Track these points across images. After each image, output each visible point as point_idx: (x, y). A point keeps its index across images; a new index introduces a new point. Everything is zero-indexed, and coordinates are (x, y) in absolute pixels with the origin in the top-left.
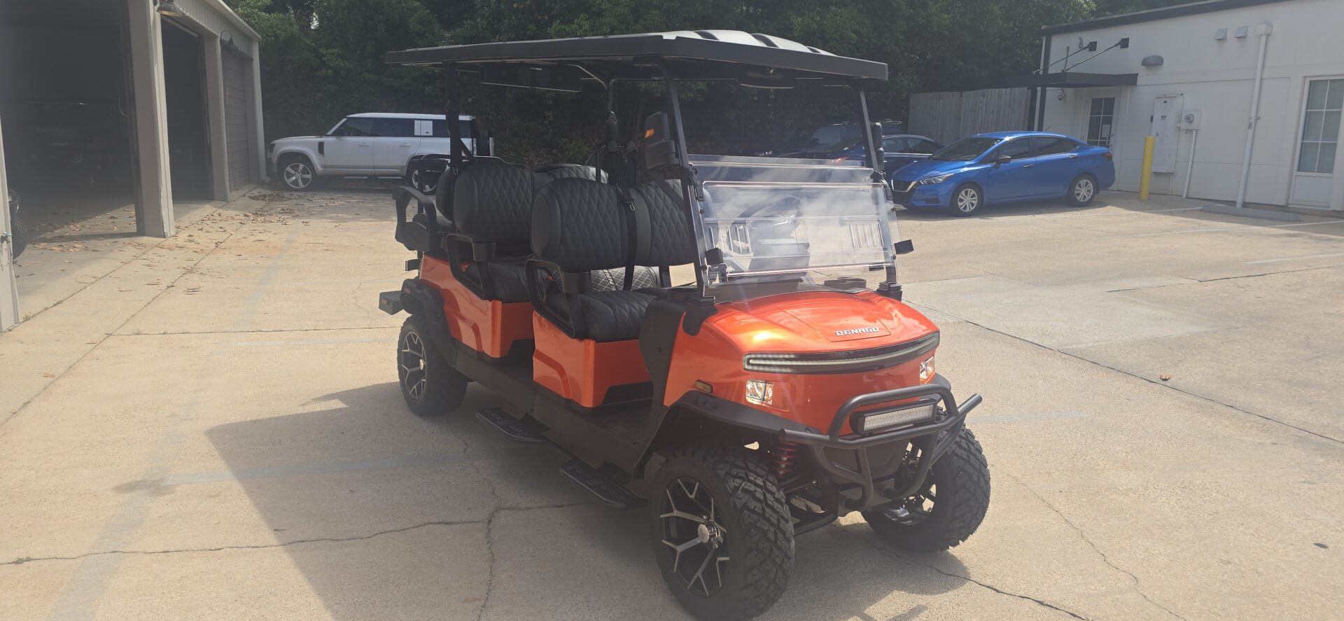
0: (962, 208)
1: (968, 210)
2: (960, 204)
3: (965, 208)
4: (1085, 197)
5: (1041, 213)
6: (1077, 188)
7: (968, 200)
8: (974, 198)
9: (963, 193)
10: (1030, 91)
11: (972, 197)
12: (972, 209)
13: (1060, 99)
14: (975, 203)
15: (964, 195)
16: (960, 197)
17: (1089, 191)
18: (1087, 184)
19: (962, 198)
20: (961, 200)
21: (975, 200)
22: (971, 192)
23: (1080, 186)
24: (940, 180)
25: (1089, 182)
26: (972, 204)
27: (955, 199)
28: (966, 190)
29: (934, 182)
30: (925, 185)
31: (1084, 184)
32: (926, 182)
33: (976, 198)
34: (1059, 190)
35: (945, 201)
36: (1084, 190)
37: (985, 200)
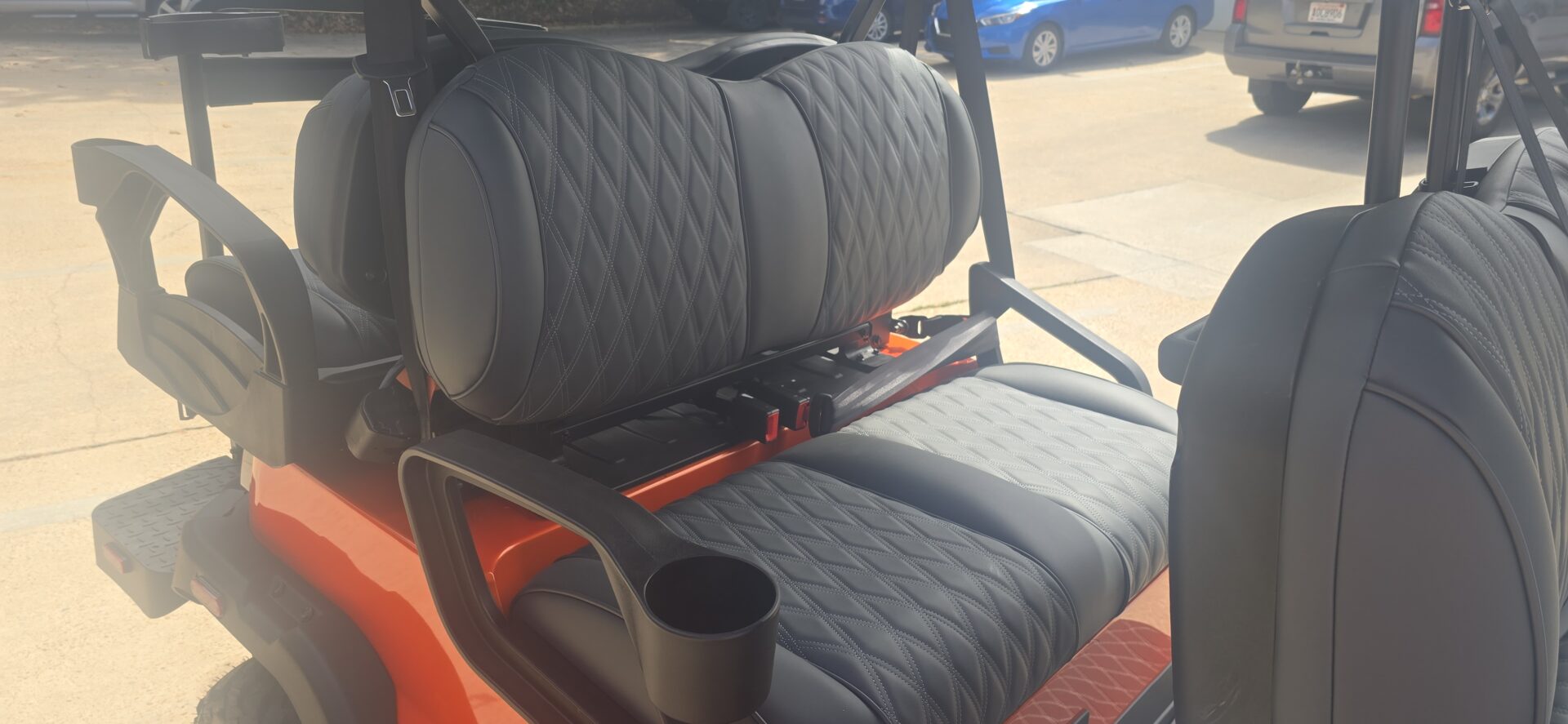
1: (1044, 63)
2: (1035, 54)
3: (1041, 60)
5: (1131, 65)
6: (1173, 27)
7: (1045, 47)
9: (1040, 38)
11: (1050, 43)
14: (1054, 52)
15: (1041, 41)
16: (1036, 43)
17: (1185, 32)
18: (1184, 22)
19: (1038, 45)
20: (1037, 49)
21: (1053, 48)
22: (1049, 35)
23: (1176, 25)
24: (1010, 20)
25: (1187, 19)
26: (1050, 54)
27: (1029, 47)
28: (1044, 33)
29: (1001, 22)
30: (988, 26)
31: (1182, 22)
32: (989, 22)
33: (1055, 45)
34: (1153, 33)
35: (1016, 51)
36: (1180, 31)
37: (1066, 46)
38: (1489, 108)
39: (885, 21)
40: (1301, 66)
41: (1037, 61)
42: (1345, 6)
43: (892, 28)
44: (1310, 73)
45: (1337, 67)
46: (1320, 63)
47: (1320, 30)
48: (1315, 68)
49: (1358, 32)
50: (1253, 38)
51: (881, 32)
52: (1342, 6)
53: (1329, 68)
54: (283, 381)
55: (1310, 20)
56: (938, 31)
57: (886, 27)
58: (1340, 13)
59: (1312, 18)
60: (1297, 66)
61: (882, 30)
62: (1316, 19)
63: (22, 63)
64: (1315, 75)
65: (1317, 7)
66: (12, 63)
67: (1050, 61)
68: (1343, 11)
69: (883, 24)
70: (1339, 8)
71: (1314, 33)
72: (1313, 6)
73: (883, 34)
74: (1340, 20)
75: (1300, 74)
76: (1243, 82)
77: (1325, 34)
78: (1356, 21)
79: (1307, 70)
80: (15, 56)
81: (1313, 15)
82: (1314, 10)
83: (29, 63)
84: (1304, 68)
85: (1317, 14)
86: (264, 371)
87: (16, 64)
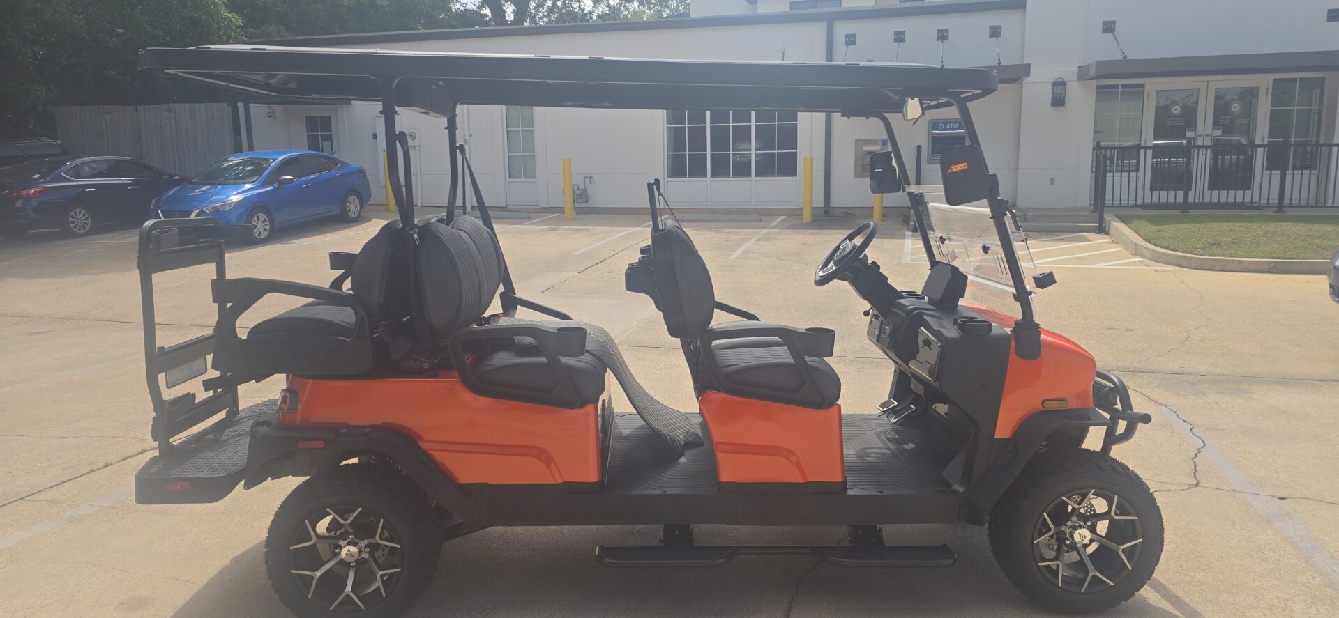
0: (256, 235)
1: (262, 237)
3: (259, 234)
4: (355, 212)
7: (261, 226)
8: (267, 223)
9: (255, 218)
10: (230, 107)
11: (264, 222)
12: (266, 234)
13: (270, 117)
14: (268, 227)
15: (256, 221)
16: (253, 223)
18: (354, 200)
20: (255, 226)
23: (349, 202)
25: (355, 198)
26: (265, 230)
27: (249, 226)
28: (257, 214)
29: (222, 209)
30: (209, 212)
31: (352, 200)
32: (210, 210)
34: (335, 209)
36: (354, 207)
37: (276, 224)
39: (89, 216)
57: (91, 221)
61: (87, 225)
69: (87, 219)
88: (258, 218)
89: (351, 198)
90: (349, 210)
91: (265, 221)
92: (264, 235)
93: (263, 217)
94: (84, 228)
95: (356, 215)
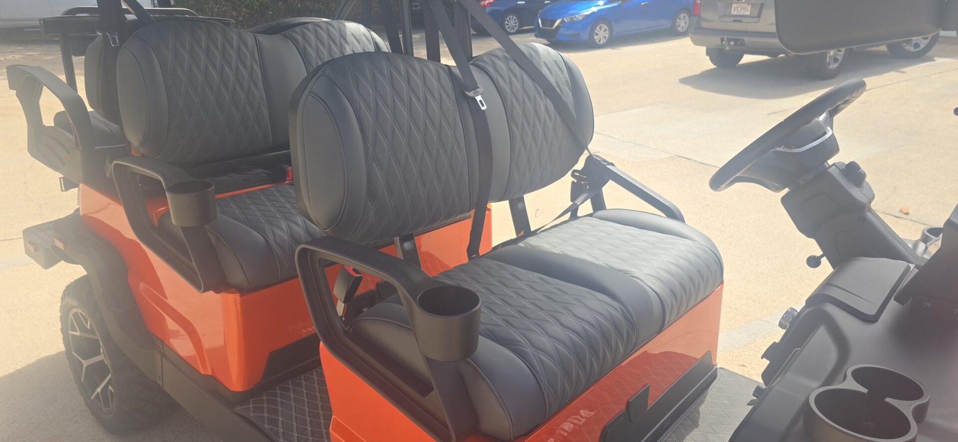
1: (601, 42)
2: (596, 37)
3: (600, 41)
4: (683, 28)
5: (653, 42)
6: (678, 20)
7: (602, 33)
9: (598, 28)
14: (607, 36)
15: (599, 30)
16: (596, 31)
17: (686, 23)
18: (685, 17)
19: (597, 32)
20: (597, 34)
21: (607, 34)
22: (604, 26)
23: (680, 19)
24: (580, 18)
25: (686, 15)
26: (605, 37)
27: (592, 33)
28: (600, 25)
29: (575, 20)
30: (568, 22)
31: (683, 16)
32: (569, 20)
33: (607, 32)
34: (666, 24)
35: (585, 36)
36: (683, 22)
37: (614, 33)
38: (836, 60)
39: (517, 21)
40: (728, 39)
41: (597, 41)
42: (750, 5)
43: (521, 25)
44: (732, 43)
45: (747, 39)
46: (738, 37)
47: (738, 19)
48: (736, 41)
49: (757, 19)
50: (705, 25)
51: (515, 28)
52: (749, 5)
53: (743, 40)
54: (80, 149)
55: (732, 13)
56: (541, 26)
57: (517, 25)
58: (748, 9)
59: (733, 12)
60: (725, 39)
61: (515, 26)
62: (735, 13)
63: (16, 56)
64: (736, 44)
65: (736, 6)
66: (11, 56)
67: (605, 41)
68: (749, 8)
69: (515, 23)
70: (747, 6)
71: (735, 21)
72: (734, 6)
73: (516, 29)
74: (748, 13)
75: (727, 44)
76: (703, 49)
77: (740, 21)
78: (756, 14)
79: (731, 41)
80: (13, 52)
81: (734, 10)
82: (735, 8)
83: (20, 56)
84: (729, 40)
85: (737, 10)
86: (75, 147)
87: (14, 57)
88: (600, 28)
89: (682, 16)
90: (679, 26)
91: (605, 30)
92: (603, 41)
93: (604, 27)
94: (514, 29)
95: (685, 29)
